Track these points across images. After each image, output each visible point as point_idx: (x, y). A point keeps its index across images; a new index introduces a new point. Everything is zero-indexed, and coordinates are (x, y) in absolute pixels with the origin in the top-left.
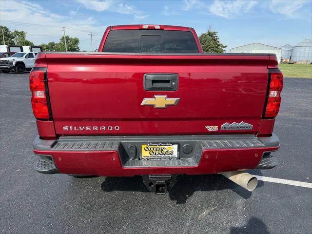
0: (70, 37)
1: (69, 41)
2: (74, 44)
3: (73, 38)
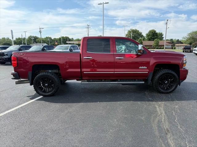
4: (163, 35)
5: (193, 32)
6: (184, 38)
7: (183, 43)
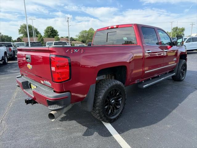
0: (178, 28)
1: (178, 30)
2: (180, 32)
3: (181, 28)
4: (58, 32)
5: (83, 31)
6: (77, 36)
7: (76, 41)
